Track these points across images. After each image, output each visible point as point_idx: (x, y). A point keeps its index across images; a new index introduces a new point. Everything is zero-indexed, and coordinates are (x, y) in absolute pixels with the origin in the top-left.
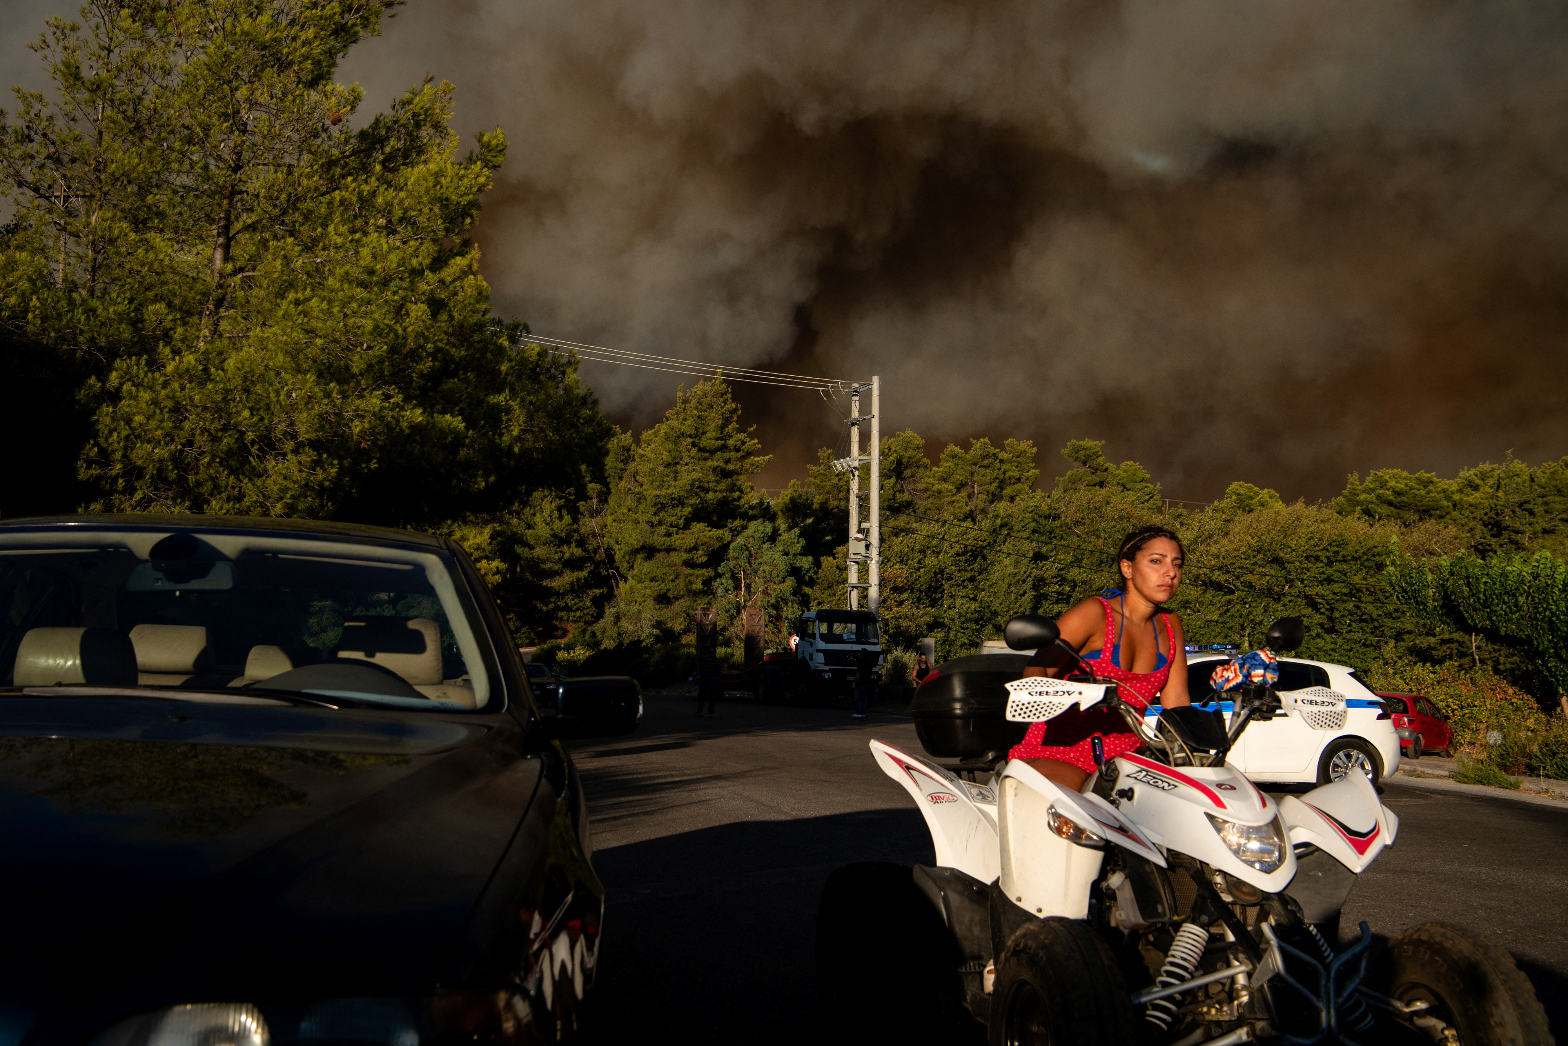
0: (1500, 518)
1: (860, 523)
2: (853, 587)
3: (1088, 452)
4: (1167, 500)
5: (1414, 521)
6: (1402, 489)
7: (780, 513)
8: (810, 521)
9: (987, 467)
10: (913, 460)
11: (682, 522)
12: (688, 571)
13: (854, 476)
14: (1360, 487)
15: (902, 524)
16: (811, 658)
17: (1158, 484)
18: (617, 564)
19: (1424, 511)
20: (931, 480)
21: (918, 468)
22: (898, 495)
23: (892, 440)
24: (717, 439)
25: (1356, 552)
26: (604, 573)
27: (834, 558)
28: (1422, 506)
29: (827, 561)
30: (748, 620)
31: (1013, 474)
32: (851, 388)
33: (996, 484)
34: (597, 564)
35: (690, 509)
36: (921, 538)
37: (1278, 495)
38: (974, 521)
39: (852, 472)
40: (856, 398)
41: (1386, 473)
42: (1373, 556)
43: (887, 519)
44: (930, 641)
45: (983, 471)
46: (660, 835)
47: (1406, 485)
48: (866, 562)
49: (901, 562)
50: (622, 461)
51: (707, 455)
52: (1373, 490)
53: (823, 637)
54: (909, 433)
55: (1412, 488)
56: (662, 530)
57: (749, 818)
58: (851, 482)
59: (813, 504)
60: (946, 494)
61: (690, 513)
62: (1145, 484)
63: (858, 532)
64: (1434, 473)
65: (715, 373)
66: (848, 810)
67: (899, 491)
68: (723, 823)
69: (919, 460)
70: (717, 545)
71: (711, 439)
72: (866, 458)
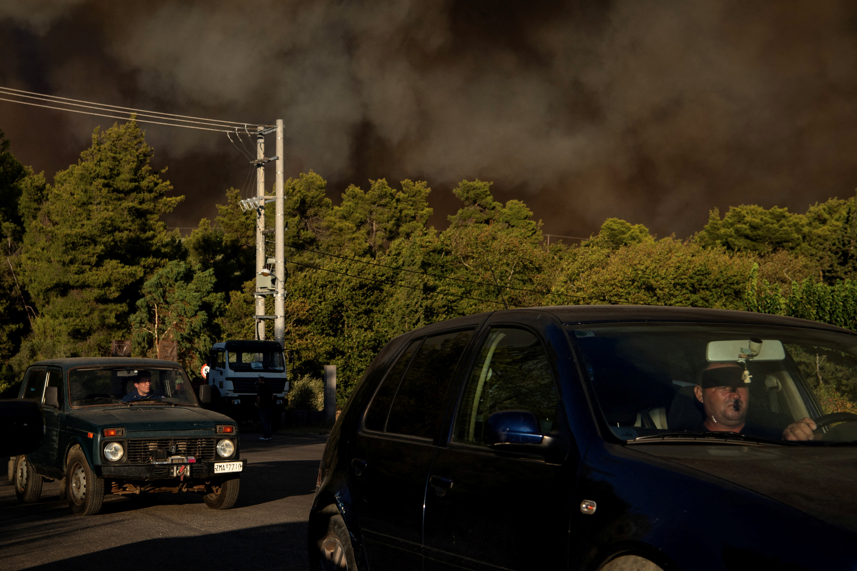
0: (847, 248)
1: (266, 258)
2: (260, 319)
3: (478, 192)
4: (549, 236)
5: (768, 252)
6: (757, 223)
7: (191, 251)
8: (219, 257)
9: (384, 206)
10: (316, 200)
11: (94, 260)
12: (101, 307)
13: (260, 214)
14: (720, 222)
15: (306, 259)
16: (221, 386)
17: (541, 221)
18: (33, 301)
19: (778, 243)
20: (333, 218)
21: (321, 207)
22: (302, 233)
23: (296, 181)
24: (131, 181)
25: (717, 280)
26: (20, 309)
27: (242, 292)
28: (776, 238)
29: (236, 296)
30: (161, 351)
31: (409, 212)
32: (256, 131)
33: (392, 222)
34: (13, 301)
35: (102, 247)
36: (325, 273)
37: (647, 230)
38: (373, 256)
39: (258, 210)
40: (262, 141)
41: (743, 209)
42: (732, 284)
43: (292, 255)
44: (331, 368)
45: (381, 209)
46: (74, 555)
47: (762, 219)
48: (272, 295)
49: (304, 296)
50: (35, 201)
51: (122, 195)
52: (732, 225)
53: (232, 366)
54: (312, 175)
55: (766, 223)
56: (74, 268)
57: (160, 536)
58: (258, 220)
59: (222, 241)
60: (346, 231)
61: (102, 251)
62: (528, 221)
63: (265, 267)
64: (786, 209)
65: (129, 116)
66: (253, 525)
67: (303, 229)
68: (135, 541)
69: (321, 200)
70: (130, 281)
71: (125, 181)
72: (271, 197)
